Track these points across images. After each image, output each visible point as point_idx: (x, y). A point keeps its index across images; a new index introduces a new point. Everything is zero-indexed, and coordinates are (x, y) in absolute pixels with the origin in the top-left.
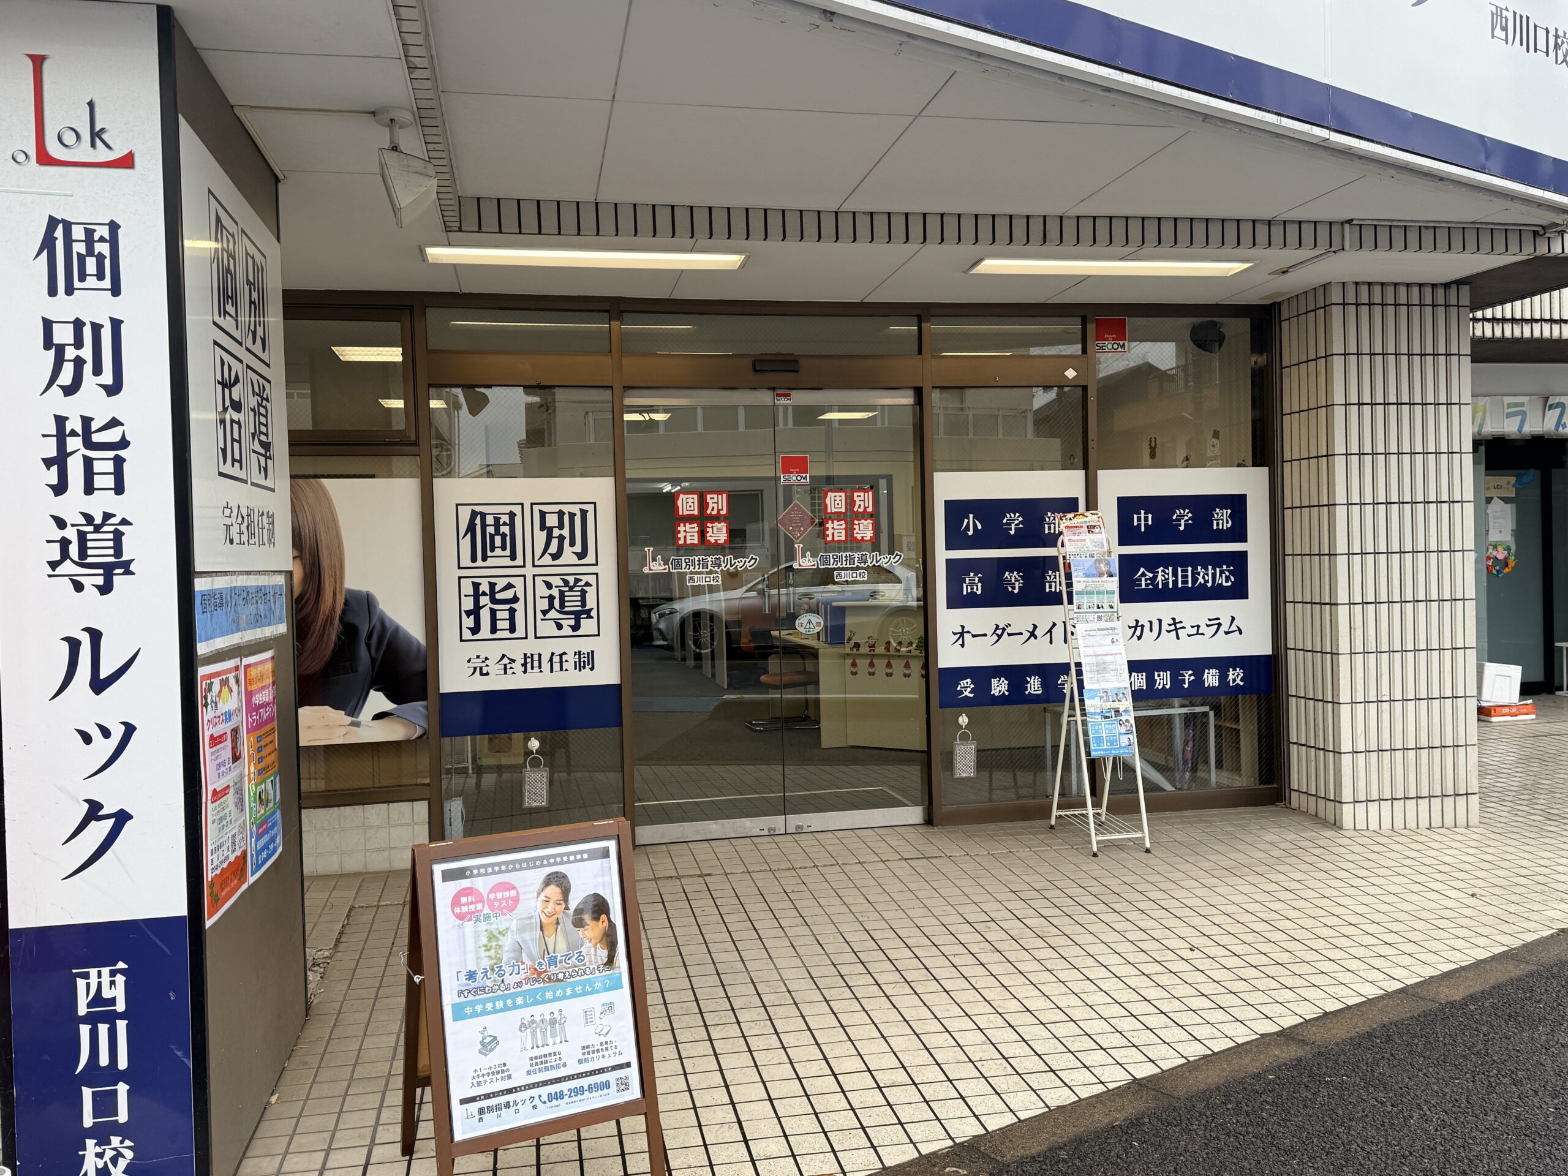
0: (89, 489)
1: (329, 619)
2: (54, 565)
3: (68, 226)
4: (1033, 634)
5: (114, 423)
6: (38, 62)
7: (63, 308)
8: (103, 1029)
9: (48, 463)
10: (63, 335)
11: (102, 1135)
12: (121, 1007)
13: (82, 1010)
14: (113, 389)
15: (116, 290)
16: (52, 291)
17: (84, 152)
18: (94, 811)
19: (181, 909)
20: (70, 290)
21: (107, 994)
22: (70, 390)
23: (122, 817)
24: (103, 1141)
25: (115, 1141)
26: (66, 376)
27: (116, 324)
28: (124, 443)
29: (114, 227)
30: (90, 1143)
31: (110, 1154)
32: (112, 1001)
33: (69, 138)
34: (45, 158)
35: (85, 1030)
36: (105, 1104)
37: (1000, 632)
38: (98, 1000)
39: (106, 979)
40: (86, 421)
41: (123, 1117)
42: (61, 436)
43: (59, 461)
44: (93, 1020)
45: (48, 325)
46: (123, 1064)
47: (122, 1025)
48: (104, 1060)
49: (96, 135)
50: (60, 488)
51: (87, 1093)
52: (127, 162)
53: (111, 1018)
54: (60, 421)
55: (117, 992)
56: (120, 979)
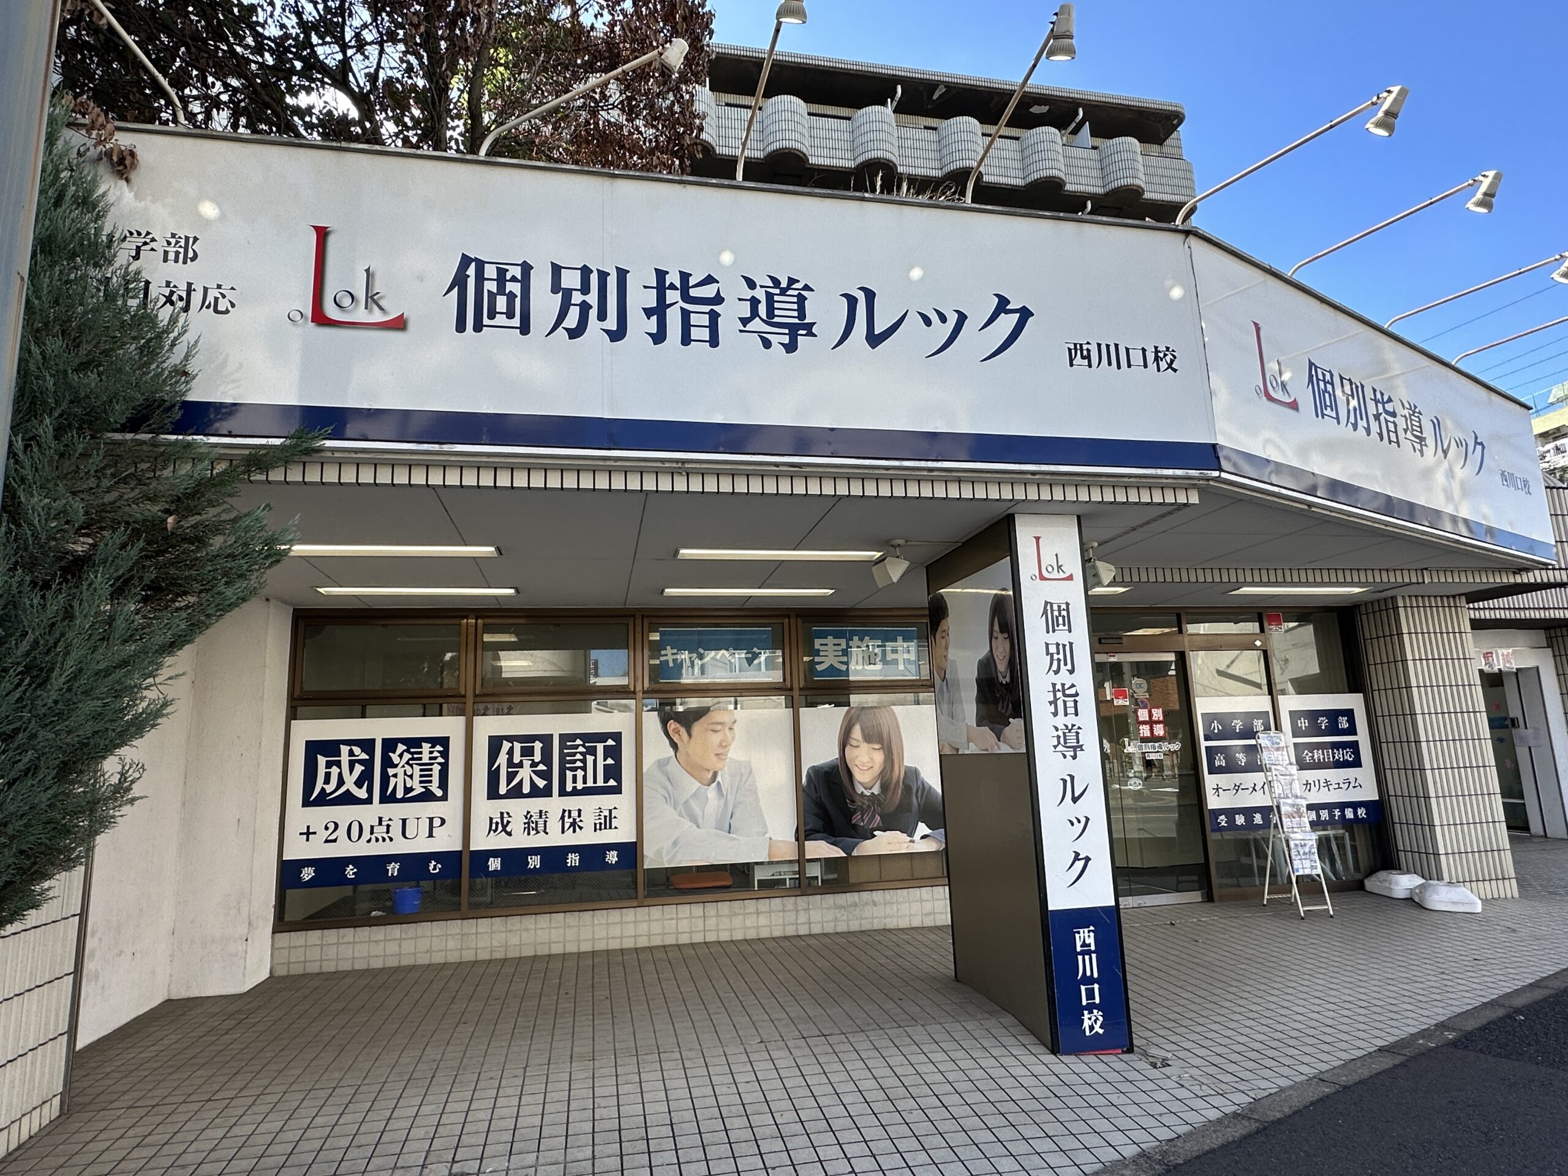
0: (1066, 714)
1: (898, 781)
2: (1055, 747)
3: (1052, 604)
4: (1254, 789)
5: (1073, 686)
6: (1038, 539)
7: (1052, 638)
8: (1087, 957)
9: (1051, 703)
10: (1053, 649)
11: (1090, 1008)
12: (1093, 948)
13: (1079, 949)
14: (1072, 672)
15: (1070, 631)
16: (1048, 632)
17: (1055, 575)
18: (1077, 857)
19: (1113, 904)
20: (1054, 631)
21: (1087, 942)
22: (1057, 672)
23: (1087, 859)
24: (1091, 1012)
25: (1095, 1011)
26: (1055, 667)
27: (1071, 644)
28: (1077, 694)
29: (1067, 604)
30: (1086, 1012)
31: (1093, 1018)
32: (1089, 945)
33: (1050, 569)
34: (1042, 578)
35: (1080, 958)
36: (1090, 994)
37: (1237, 788)
38: (1084, 945)
39: (1086, 934)
40: (1063, 685)
41: (1097, 1001)
42: (1055, 691)
43: (1054, 702)
44: (1083, 953)
45: (1047, 645)
46: (1096, 975)
47: (1094, 956)
48: (1088, 973)
49: (1059, 567)
50: (1055, 714)
51: (1083, 988)
52: (1070, 578)
53: (1089, 953)
54: (1054, 685)
55: (1091, 941)
56: (1092, 934)
